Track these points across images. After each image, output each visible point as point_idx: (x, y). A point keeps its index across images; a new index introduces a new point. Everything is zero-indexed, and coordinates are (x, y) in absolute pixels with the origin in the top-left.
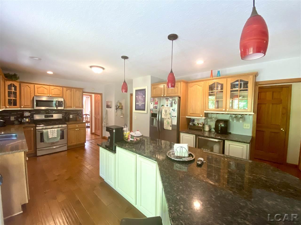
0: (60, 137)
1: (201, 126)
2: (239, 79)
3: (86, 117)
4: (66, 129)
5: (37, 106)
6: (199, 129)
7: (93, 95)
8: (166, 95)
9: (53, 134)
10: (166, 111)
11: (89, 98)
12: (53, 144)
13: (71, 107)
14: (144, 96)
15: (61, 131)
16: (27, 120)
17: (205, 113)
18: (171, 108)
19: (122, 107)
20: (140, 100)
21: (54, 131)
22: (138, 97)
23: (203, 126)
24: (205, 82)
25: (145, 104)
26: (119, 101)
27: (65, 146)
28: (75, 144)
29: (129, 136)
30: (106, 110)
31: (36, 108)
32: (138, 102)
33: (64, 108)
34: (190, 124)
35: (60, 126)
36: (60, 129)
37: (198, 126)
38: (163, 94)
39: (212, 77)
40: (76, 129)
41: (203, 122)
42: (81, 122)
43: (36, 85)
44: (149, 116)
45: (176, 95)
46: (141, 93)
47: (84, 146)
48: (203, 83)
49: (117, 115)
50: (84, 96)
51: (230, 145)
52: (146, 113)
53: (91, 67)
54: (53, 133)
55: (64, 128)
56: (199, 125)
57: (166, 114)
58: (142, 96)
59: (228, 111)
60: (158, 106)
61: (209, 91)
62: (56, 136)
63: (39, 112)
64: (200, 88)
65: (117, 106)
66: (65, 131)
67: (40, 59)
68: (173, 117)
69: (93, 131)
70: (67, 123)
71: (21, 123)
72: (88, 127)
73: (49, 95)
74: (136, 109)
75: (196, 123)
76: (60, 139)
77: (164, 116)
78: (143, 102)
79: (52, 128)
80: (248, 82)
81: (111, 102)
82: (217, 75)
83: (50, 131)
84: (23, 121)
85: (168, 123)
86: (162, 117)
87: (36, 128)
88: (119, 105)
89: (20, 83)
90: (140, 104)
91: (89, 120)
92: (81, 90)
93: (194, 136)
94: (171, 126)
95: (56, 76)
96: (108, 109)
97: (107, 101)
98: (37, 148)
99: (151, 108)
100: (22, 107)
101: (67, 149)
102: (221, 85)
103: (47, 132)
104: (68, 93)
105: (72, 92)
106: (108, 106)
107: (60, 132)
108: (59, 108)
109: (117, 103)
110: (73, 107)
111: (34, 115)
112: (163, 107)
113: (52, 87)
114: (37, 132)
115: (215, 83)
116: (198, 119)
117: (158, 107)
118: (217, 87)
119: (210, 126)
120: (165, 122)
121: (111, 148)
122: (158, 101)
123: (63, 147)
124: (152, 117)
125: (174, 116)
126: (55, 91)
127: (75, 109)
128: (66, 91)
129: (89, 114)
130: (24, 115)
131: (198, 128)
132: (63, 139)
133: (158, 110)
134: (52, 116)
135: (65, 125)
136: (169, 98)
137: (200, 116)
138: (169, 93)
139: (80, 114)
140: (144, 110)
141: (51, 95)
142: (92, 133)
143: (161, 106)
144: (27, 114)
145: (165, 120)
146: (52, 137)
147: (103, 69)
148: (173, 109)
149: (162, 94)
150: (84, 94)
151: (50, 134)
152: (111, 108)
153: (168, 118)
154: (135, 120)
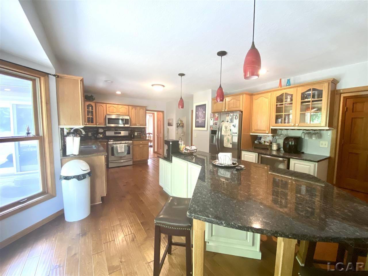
0: (127, 153)
1: (268, 144)
2: (311, 87)
3: (149, 136)
4: (132, 145)
5: (109, 123)
6: (266, 148)
7: (156, 113)
8: (227, 110)
9: (121, 149)
10: (226, 128)
11: (152, 117)
12: (121, 158)
13: (136, 125)
14: (204, 112)
15: (127, 146)
16: (101, 136)
17: (272, 129)
18: (232, 124)
19: (182, 125)
20: (200, 117)
21: (122, 146)
22: (198, 113)
23: (270, 145)
24: (272, 93)
25: (205, 120)
26: (179, 118)
27: (131, 160)
28: (139, 159)
29: (183, 148)
30: (168, 128)
31: (108, 125)
32: (198, 119)
33: (130, 125)
34: (256, 142)
35: (127, 142)
36: (126, 144)
37: (264, 144)
38: (224, 109)
39: (281, 87)
40: (140, 146)
41: (270, 140)
42: (145, 139)
43: (107, 105)
44: (208, 133)
45: (238, 109)
46: (201, 109)
47: (147, 163)
48: (269, 94)
49: (178, 133)
50: (147, 114)
51: (296, 164)
52: (206, 129)
53: (153, 85)
54: (121, 147)
55: (130, 144)
56: (266, 143)
57: (226, 130)
58: (203, 112)
59: (298, 126)
60: (218, 122)
61: (277, 103)
62: (124, 151)
63: (109, 129)
64: (267, 101)
65: (178, 124)
66: (131, 147)
67: (112, 82)
68: (233, 134)
69: (156, 150)
70: (133, 140)
71: (97, 139)
72: (151, 146)
73: (117, 114)
74: (196, 127)
75: (263, 141)
76: (127, 154)
77: (224, 133)
78: (203, 118)
79: (120, 144)
80: (322, 90)
81: (172, 119)
82: (287, 84)
83: (119, 146)
84: (98, 137)
85: (228, 140)
86: (222, 134)
87: (108, 143)
88: (180, 123)
89: (96, 103)
90: (200, 120)
91: (152, 139)
92: (145, 108)
93: (256, 155)
94: (231, 144)
95: (124, 95)
96: (170, 127)
97: (168, 118)
98: (109, 160)
99: (211, 125)
100: (97, 124)
101: (132, 164)
102: (291, 95)
103: (117, 147)
104: (133, 112)
105: (137, 110)
106: (170, 124)
107: (127, 148)
108: (126, 126)
109: (178, 120)
110: (137, 125)
111: (106, 132)
112: (223, 123)
113: (120, 106)
114: (109, 147)
115: (284, 93)
116: (265, 136)
117: (218, 124)
118: (286, 98)
119: (278, 145)
120: (225, 140)
121: (168, 159)
122: (218, 117)
123: (129, 162)
124: (212, 134)
125: (235, 132)
126: (123, 109)
127: (139, 127)
128: (132, 109)
129: (152, 133)
130: (99, 131)
131: (263, 147)
132: (129, 154)
133: (218, 126)
134: (120, 133)
135: (131, 142)
136: (229, 112)
137: (266, 132)
138: (230, 107)
139: (144, 132)
140: (204, 127)
141: (119, 114)
142: (154, 152)
143: (221, 122)
144: (101, 131)
145: (225, 137)
146: (120, 151)
147: (164, 86)
148: (233, 125)
149: (222, 109)
150: (147, 112)
151: (118, 148)
152: (172, 125)
153: (229, 135)
154: (196, 137)
